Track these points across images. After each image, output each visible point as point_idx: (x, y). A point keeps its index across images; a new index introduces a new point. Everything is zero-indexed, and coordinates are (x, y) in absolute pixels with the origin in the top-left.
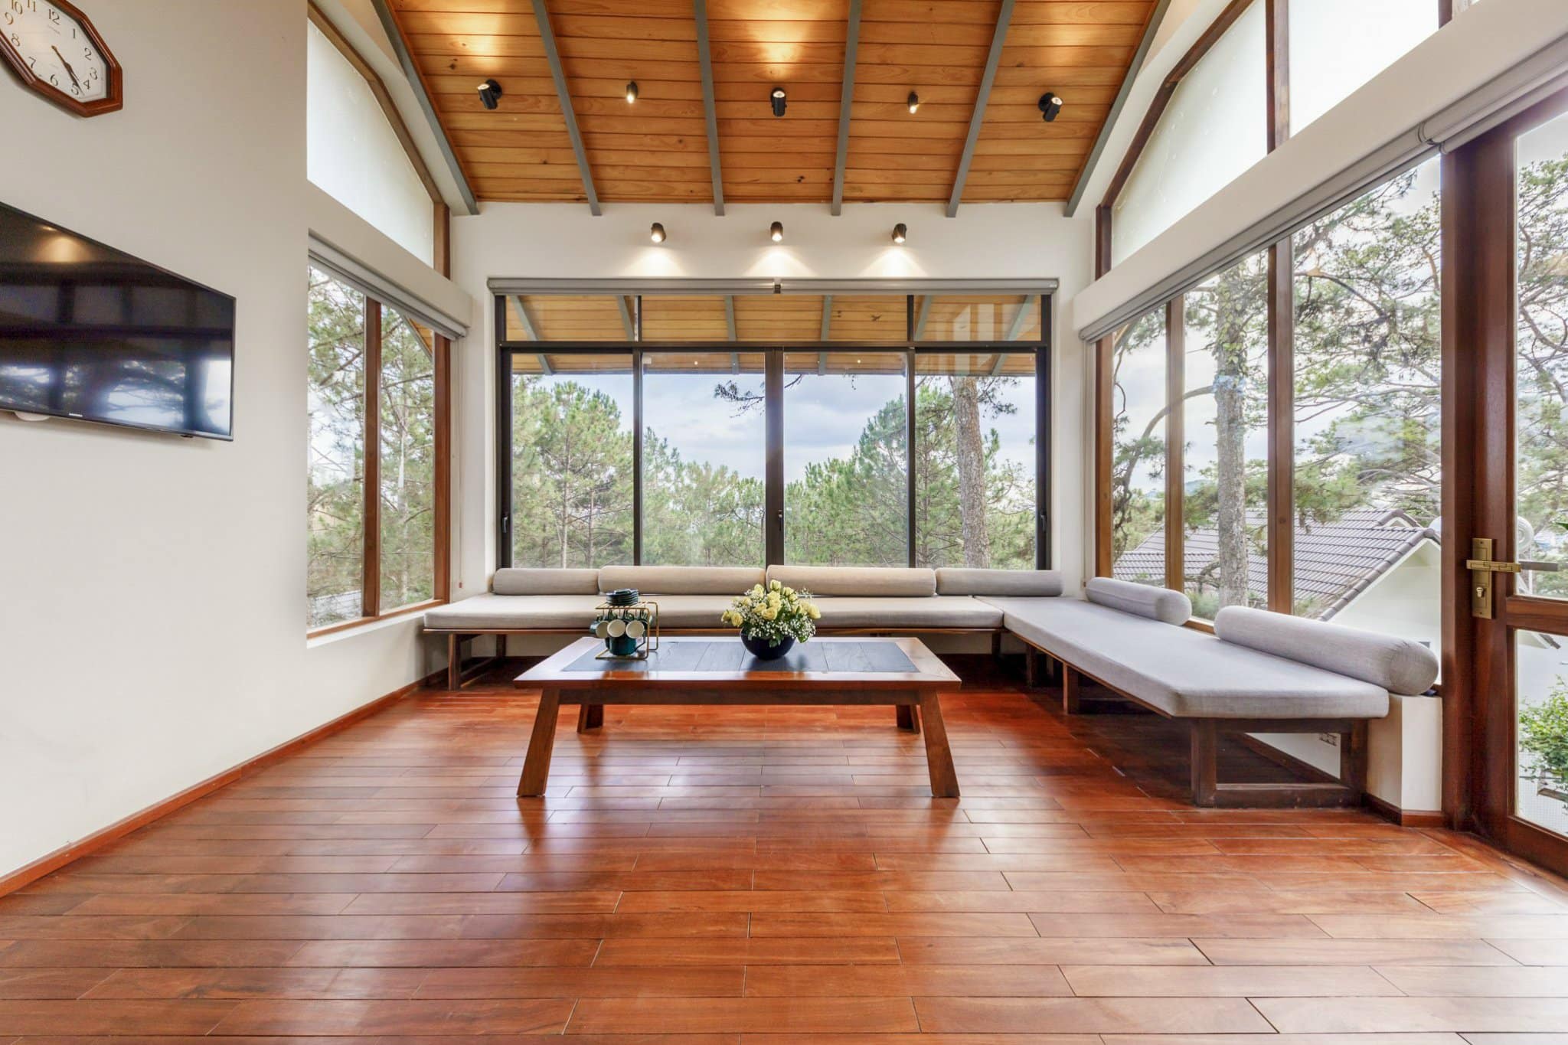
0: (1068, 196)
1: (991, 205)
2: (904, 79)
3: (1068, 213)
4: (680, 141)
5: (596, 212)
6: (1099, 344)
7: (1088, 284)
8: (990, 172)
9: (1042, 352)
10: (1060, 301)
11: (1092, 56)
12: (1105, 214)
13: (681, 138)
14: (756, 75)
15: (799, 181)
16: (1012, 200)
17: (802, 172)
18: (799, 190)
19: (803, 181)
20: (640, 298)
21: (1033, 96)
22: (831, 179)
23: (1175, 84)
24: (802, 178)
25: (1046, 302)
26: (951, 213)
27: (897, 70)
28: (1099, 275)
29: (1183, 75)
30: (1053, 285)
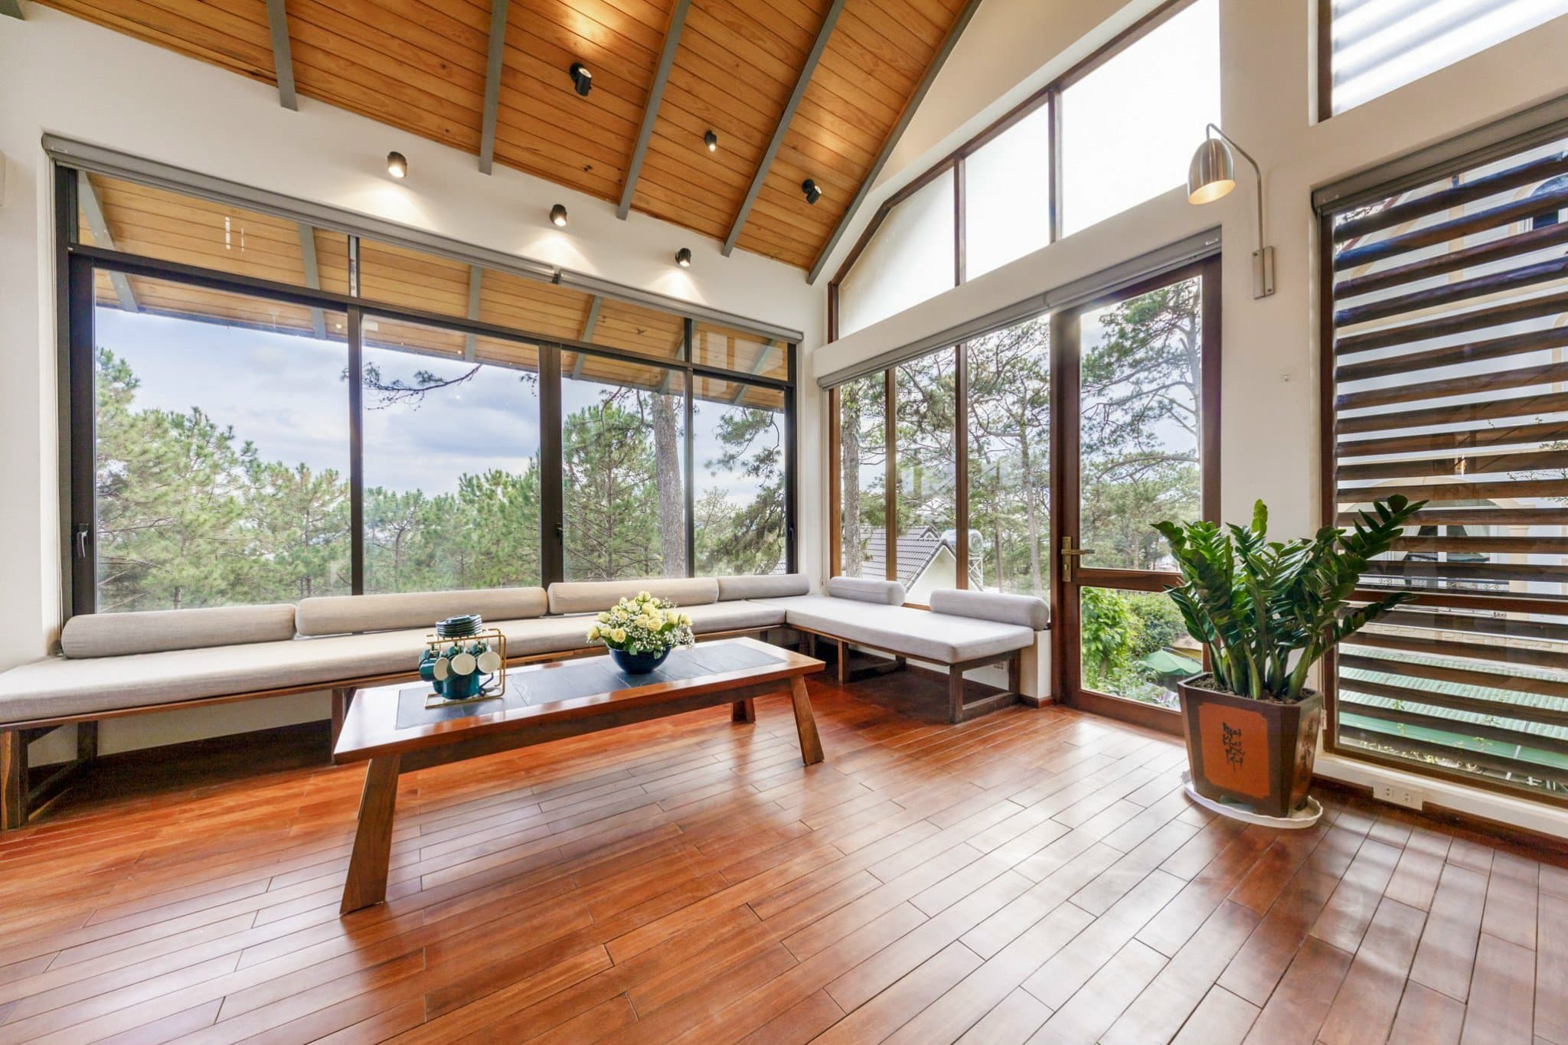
0: (810, 266)
1: (755, 256)
2: (704, 115)
3: (810, 280)
4: (444, 67)
5: (288, 103)
6: (831, 392)
7: (822, 345)
8: (760, 227)
9: (790, 390)
10: (805, 350)
11: (842, 163)
12: (834, 288)
13: (445, 63)
14: (559, 39)
15: (586, 169)
16: (772, 257)
17: (590, 162)
18: (584, 178)
19: (589, 170)
20: (358, 239)
21: (800, 178)
22: (620, 181)
23: (889, 209)
24: (590, 167)
25: (792, 350)
26: (725, 253)
27: (701, 105)
28: (830, 340)
29: (894, 204)
30: (799, 337)
